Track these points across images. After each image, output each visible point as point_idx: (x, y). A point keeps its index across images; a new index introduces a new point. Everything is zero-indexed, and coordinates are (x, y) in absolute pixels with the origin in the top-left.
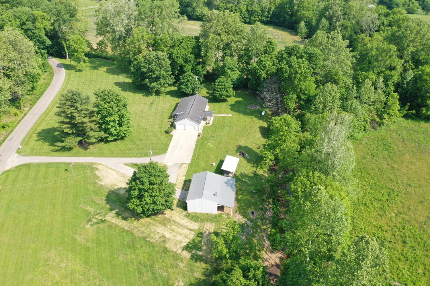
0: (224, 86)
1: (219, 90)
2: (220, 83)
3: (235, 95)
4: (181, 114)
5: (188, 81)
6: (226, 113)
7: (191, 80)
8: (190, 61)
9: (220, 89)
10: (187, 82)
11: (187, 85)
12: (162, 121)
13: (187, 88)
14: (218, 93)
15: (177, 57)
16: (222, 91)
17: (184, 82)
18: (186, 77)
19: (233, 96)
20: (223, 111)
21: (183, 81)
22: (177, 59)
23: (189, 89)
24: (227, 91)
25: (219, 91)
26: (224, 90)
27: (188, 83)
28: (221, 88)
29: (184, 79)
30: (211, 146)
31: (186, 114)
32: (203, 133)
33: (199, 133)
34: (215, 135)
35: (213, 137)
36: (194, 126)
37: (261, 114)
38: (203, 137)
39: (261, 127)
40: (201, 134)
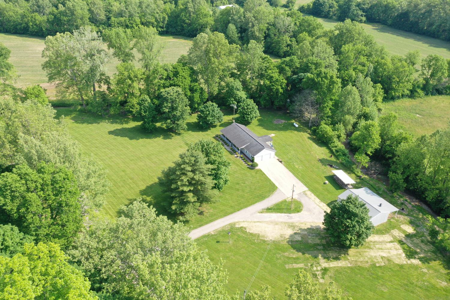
0: (253, 108)
4: (247, 146)
30: (300, 167)
31: (257, 145)
32: (281, 159)
33: (278, 160)
34: (289, 157)
35: (290, 159)
36: (270, 154)
37: (295, 126)
38: (284, 161)
39: (309, 138)
40: (280, 160)
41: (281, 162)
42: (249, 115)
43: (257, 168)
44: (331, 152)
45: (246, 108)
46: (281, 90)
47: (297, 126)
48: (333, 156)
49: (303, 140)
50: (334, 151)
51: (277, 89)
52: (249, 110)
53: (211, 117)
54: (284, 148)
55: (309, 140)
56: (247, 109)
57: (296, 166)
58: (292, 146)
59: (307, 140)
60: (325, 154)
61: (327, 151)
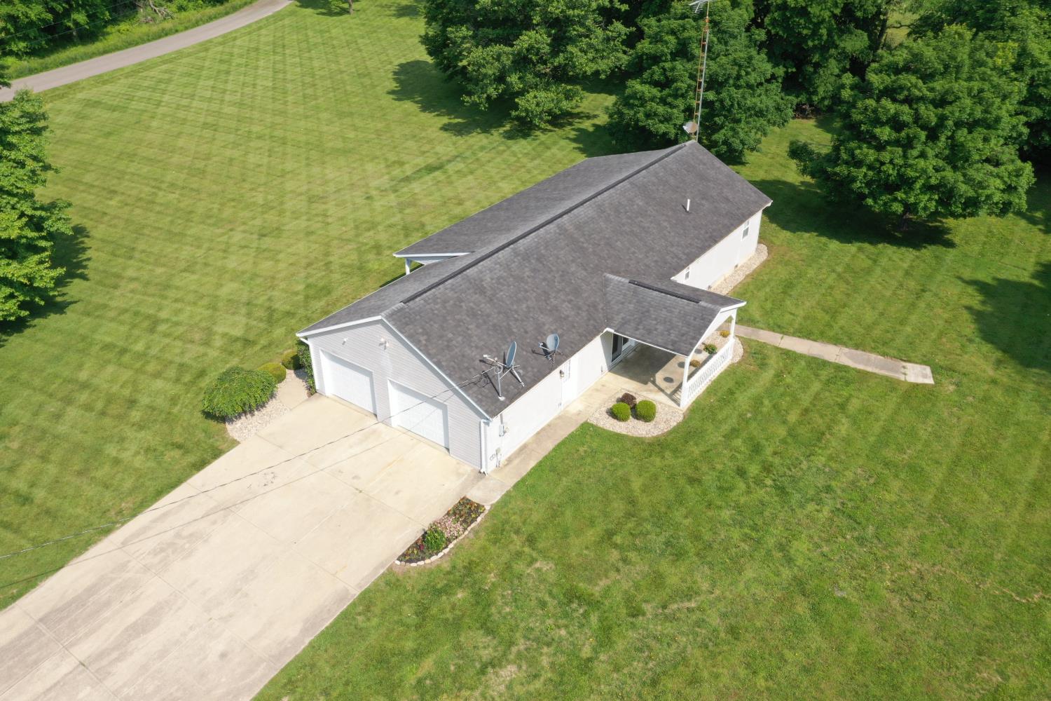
1: (885, 133)
2: (908, 80)
3: (1021, 201)
6: (881, 346)
9: (897, 124)
13: (663, 101)
14: (871, 155)
16: (908, 144)
19: (1005, 209)
20: (869, 316)
24: (956, 156)
25: (880, 147)
26: (933, 136)
27: (679, 65)
28: (906, 113)
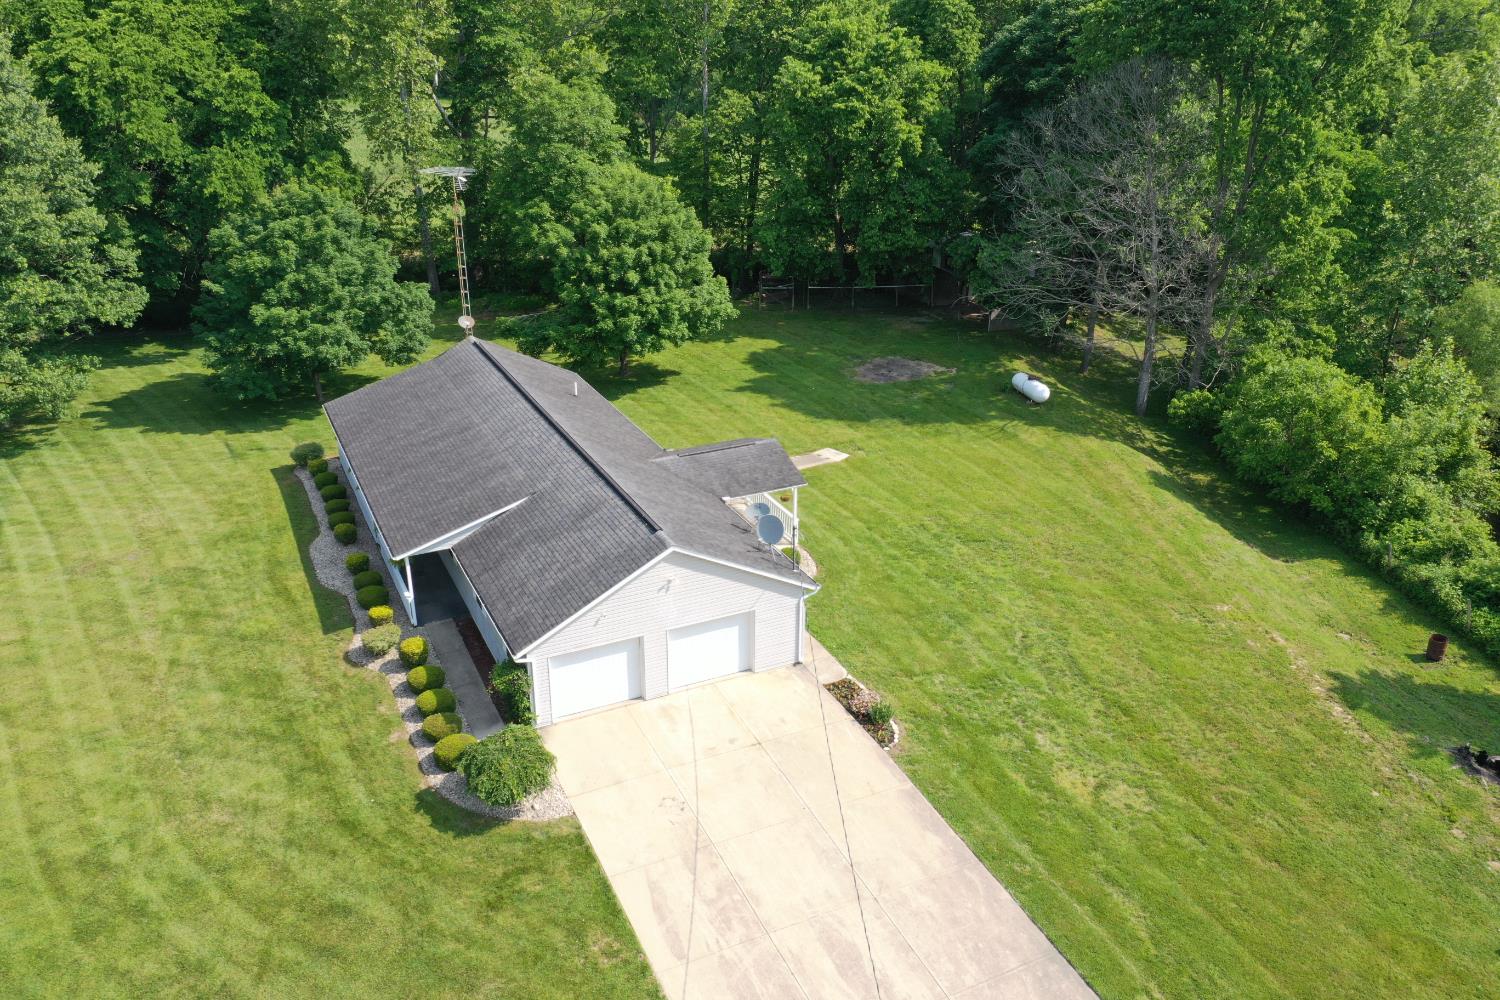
0: (664, 235)
4: (489, 532)
5: (312, 252)
7: (336, 241)
8: (239, 124)
10: (300, 264)
11: (304, 296)
12: (266, 684)
13: (315, 320)
15: (115, 89)
17: (275, 274)
18: (288, 224)
21: (258, 261)
22: (118, 106)
23: (341, 326)
27: (316, 271)
29: (266, 246)
30: (1118, 795)
31: (587, 511)
32: (881, 680)
33: (843, 692)
34: (980, 659)
35: (988, 683)
36: (747, 621)
37: (1023, 397)
38: (917, 715)
39: (1159, 480)
40: (868, 696)
41: (871, 720)
42: (625, 287)
43: (536, 809)
44: (1417, 601)
45: (602, 229)
46: (910, 132)
47: (1041, 390)
48: (1451, 649)
49: (1106, 497)
50: (1448, 592)
51: (880, 124)
52: (630, 253)
53: (286, 303)
54: (921, 566)
55: (1168, 496)
56: (617, 237)
57: (1066, 780)
58: (1004, 544)
59: (1149, 493)
60: (1361, 631)
61: (1367, 597)
